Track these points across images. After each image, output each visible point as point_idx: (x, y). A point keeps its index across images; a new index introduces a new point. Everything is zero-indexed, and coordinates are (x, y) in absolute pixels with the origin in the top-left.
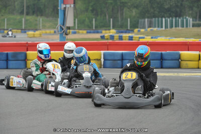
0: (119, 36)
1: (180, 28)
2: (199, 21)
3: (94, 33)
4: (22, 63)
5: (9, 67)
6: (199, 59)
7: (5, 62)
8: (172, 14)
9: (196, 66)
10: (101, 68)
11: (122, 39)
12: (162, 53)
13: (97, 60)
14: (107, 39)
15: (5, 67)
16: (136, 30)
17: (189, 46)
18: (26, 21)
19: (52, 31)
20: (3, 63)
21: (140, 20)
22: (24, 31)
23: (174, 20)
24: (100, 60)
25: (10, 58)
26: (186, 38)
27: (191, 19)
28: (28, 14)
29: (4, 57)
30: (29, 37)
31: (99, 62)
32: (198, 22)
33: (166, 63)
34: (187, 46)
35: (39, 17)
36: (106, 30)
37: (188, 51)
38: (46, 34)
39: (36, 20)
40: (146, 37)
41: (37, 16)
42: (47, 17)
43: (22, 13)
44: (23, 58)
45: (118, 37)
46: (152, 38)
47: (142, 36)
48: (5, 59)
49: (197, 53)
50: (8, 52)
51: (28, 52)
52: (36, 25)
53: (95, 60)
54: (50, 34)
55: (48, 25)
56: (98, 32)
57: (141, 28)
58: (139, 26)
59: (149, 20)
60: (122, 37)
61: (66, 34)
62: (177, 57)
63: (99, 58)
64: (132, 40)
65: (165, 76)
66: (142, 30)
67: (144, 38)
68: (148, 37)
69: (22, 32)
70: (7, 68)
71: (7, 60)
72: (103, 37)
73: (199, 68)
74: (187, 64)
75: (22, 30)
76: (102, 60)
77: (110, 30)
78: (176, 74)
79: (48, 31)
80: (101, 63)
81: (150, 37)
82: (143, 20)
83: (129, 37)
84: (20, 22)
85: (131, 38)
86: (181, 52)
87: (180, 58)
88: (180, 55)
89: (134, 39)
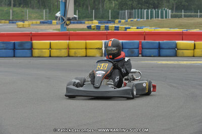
0: (105, 26)
1: (164, 19)
2: (176, 12)
3: (77, 23)
4: (29, 52)
5: (16, 56)
6: (195, 48)
7: (12, 51)
8: (150, 6)
9: (192, 55)
10: (102, 56)
11: (108, 29)
12: (159, 43)
13: (99, 49)
14: (94, 29)
15: (13, 55)
16: (117, 21)
17: (184, 36)
18: (13, 12)
19: (38, 22)
20: (11, 52)
21: (120, 11)
22: (12, 22)
23: (149, 11)
24: (101, 49)
25: (17, 47)
26: (170, 28)
27: (170, 11)
28: (14, 6)
29: (11, 46)
30: (18, 27)
31: (101, 51)
32: (174, 13)
33: (163, 52)
34: (181, 36)
35: (25, 9)
36: (88, 21)
37: (183, 40)
38: (32, 24)
39: (22, 12)
40: (131, 27)
41: (23, 7)
42: (33, 9)
43: (9, 5)
44: (29, 47)
45: (104, 28)
46: (137, 28)
47: (127, 26)
48: (12, 48)
49: (193, 42)
50: (16, 41)
51: (34, 42)
52: (22, 16)
53: (97, 49)
54: (36, 24)
55: (34, 15)
56: (81, 23)
57: (121, 19)
58: (120, 16)
59: (129, 11)
60: (108, 27)
61: (67, 25)
62: (174, 46)
63: (100, 47)
64: (118, 30)
65: (167, 64)
66: (123, 21)
67: (129, 28)
68: (133, 27)
69: (10, 23)
70: (14, 56)
71: (14, 49)
72: (89, 27)
73: (194, 56)
74: (183, 53)
75: (9, 20)
76: (104, 49)
77: (92, 20)
78: (176, 62)
79: (34, 22)
80: (102, 51)
81: (136, 27)
82: (123, 11)
83: (115, 27)
84: (8, 13)
85: (117, 28)
86: (177, 42)
87: (176, 47)
88: (176, 44)
89: (120, 29)
